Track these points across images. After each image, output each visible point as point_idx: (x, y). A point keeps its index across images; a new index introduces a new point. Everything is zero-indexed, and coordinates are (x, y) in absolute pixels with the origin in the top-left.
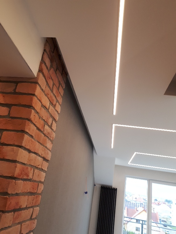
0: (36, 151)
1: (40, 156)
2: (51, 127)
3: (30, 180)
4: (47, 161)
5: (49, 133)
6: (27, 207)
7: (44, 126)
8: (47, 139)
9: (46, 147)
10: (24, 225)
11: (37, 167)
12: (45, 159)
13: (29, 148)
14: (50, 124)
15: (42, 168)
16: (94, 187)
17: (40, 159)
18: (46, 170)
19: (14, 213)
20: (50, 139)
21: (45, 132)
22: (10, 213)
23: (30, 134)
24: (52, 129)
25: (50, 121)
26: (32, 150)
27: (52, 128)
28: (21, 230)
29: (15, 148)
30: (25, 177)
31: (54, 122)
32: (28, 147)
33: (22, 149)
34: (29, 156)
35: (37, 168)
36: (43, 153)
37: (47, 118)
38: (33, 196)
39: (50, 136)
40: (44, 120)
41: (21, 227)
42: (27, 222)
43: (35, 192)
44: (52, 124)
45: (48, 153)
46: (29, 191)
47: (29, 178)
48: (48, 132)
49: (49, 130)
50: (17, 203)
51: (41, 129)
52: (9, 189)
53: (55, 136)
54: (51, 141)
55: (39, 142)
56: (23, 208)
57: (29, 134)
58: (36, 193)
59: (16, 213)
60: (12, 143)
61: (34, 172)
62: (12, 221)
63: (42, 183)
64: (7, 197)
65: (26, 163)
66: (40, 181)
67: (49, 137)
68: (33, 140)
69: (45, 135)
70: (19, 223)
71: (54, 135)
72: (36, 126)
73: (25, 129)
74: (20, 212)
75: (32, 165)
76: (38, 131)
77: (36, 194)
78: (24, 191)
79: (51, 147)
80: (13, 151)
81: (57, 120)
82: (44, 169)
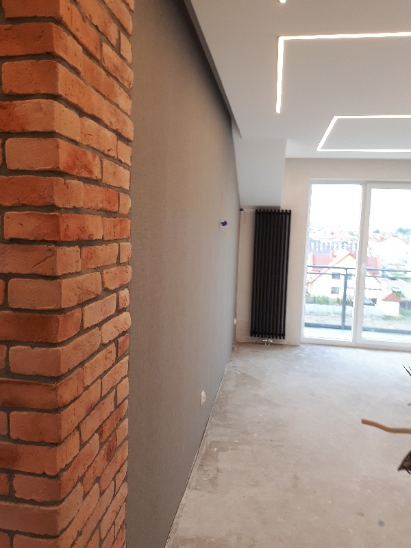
0: (95, 113)
1: (106, 127)
2: (117, 49)
3: (97, 182)
4: (127, 141)
5: (116, 68)
6: (105, 239)
7: (101, 46)
8: (117, 86)
9: (117, 106)
10: (107, 273)
11: (106, 152)
12: (120, 136)
13: (76, 103)
14: (114, 42)
15: (119, 158)
16: (240, 214)
17: (109, 134)
18: (128, 162)
19: (81, 249)
20: (122, 86)
21: (107, 63)
22: (72, 248)
23: (71, 63)
24: (121, 57)
25: (113, 30)
26: (85, 110)
27: (122, 53)
28: (103, 283)
29: (43, 101)
30: (85, 174)
31: (122, 35)
32: (73, 100)
33: (61, 103)
34: (82, 124)
35: (108, 156)
36: (113, 120)
37: (104, 22)
38: (113, 219)
39: (122, 77)
40: (96, 27)
41: (102, 277)
42: (113, 269)
43: (115, 210)
44: (119, 40)
45: (125, 123)
46: (100, 206)
47: (95, 178)
48: (114, 65)
49: (116, 60)
50: (82, 229)
51: (94, 53)
52: (55, 197)
53: (132, 76)
54: (128, 91)
55: (98, 91)
56: (96, 240)
57: (69, 64)
58: (116, 212)
59: (85, 250)
60: (31, 91)
61: (102, 164)
62: (80, 262)
63: (126, 193)
64: (57, 213)
65: (78, 139)
66: (121, 188)
67: (120, 80)
68: (82, 81)
69: (109, 73)
70: (96, 269)
71: (130, 74)
72: (80, 44)
73: (53, 47)
74: (93, 248)
75: (95, 147)
76: (87, 58)
77: (118, 214)
78: (89, 205)
79: (130, 107)
80: (41, 109)
81: (130, 32)
82: (123, 161)
